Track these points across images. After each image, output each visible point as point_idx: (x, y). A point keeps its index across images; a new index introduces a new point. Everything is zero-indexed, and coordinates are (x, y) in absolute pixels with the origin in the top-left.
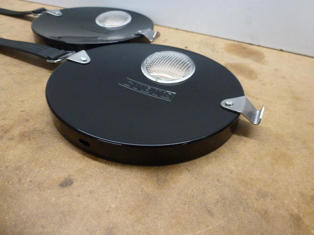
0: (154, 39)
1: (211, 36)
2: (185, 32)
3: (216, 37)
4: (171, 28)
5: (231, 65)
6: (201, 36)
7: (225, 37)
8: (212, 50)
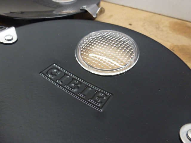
0: (97, 15)
1: (155, 13)
2: (131, 9)
3: (160, 14)
4: (118, 5)
5: (177, 46)
6: (145, 13)
7: (169, 15)
8: (156, 28)
